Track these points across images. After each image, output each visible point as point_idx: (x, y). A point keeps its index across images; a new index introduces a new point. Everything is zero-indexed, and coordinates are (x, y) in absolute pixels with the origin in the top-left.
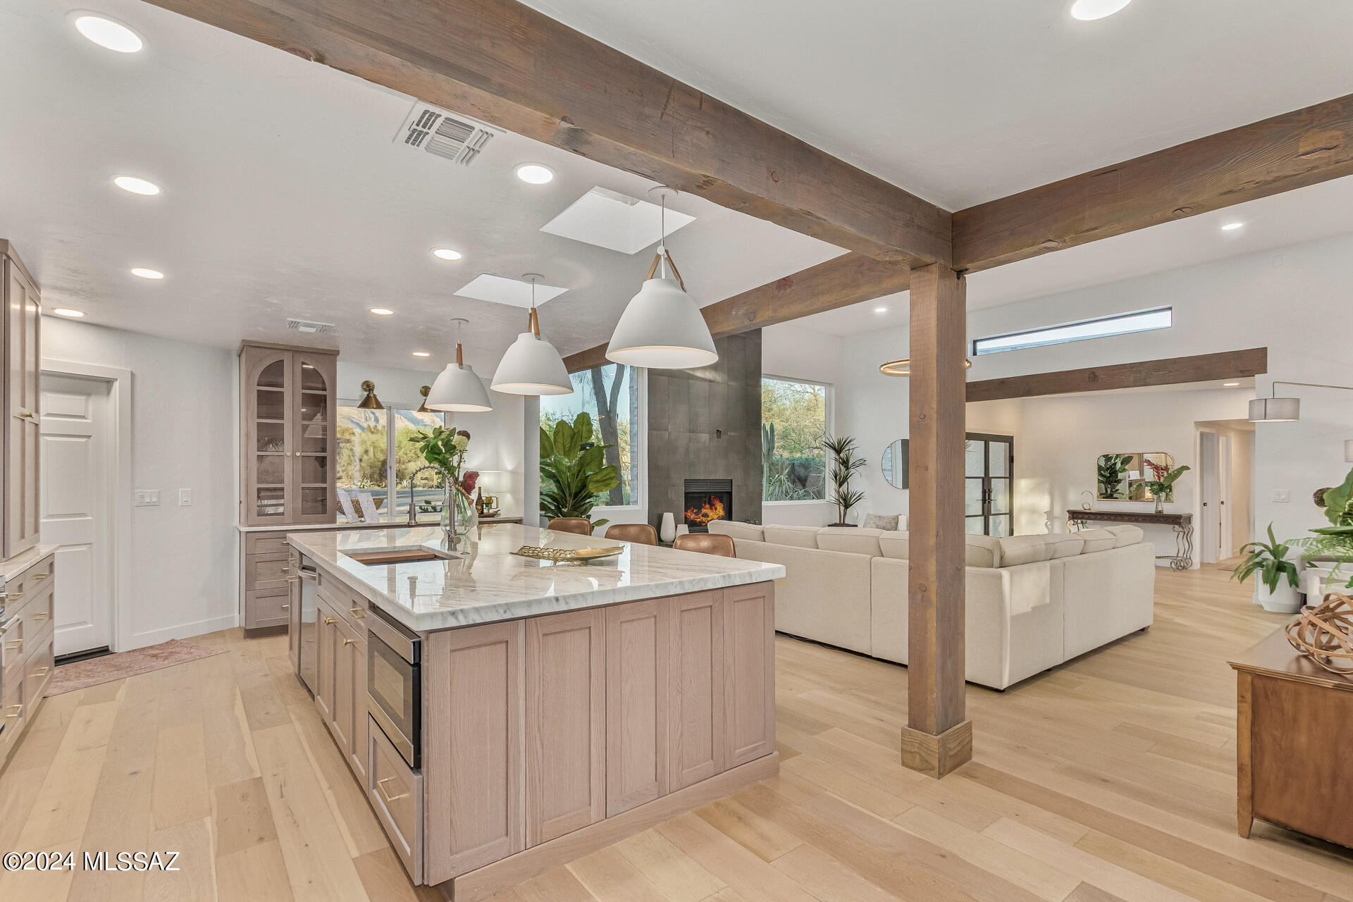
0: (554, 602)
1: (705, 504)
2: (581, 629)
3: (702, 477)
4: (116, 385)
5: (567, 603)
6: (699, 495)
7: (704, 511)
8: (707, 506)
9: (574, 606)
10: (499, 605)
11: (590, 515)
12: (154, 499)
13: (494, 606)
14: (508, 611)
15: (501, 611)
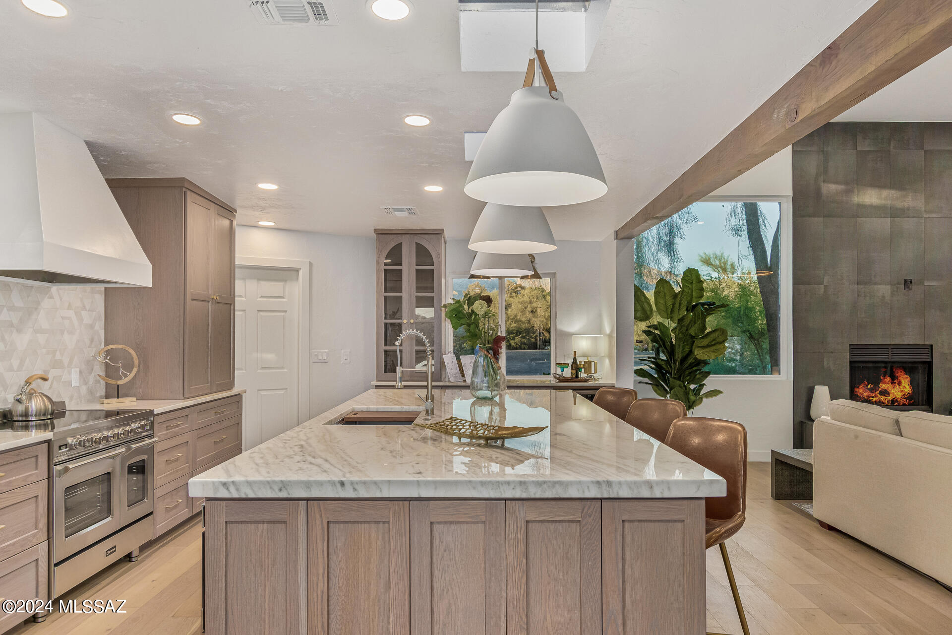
0: (339, 486)
1: (885, 376)
2: (378, 522)
3: (879, 341)
4: (301, 272)
5: (355, 489)
6: (874, 365)
7: (883, 386)
8: (888, 379)
9: (363, 494)
10: (274, 482)
11: (704, 384)
12: (325, 358)
13: (268, 482)
14: (283, 489)
15: (276, 488)
